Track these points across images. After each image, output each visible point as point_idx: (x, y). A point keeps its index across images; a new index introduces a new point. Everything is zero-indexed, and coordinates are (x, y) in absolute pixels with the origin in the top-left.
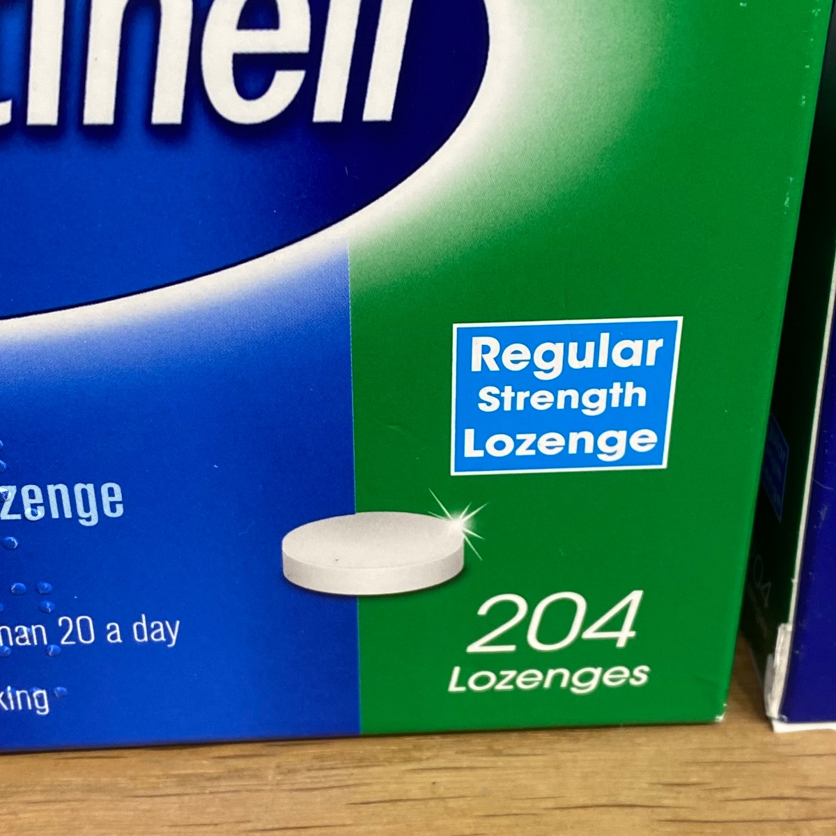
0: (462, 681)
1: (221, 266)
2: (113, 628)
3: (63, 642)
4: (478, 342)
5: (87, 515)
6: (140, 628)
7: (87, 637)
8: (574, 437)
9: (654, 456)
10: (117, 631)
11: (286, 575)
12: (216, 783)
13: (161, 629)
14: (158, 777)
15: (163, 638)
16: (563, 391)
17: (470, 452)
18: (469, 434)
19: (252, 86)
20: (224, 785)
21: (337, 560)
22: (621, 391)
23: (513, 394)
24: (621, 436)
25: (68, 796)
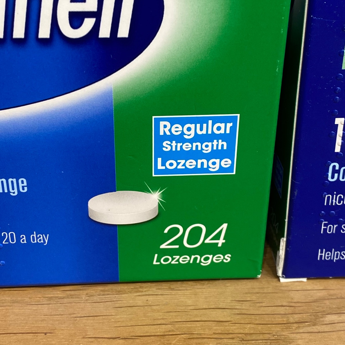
0: (158, 260)
1: (65, 93)
2: (23, 237)
3: (4, 243)
4: (162, 123)
5: (13, 191)
6: (33, 237)
7: (13, 241)
8: (200, 161)
9: (230, 169)
10: (25, 238)
11: (90, 216)
12: (62, 300)
13: (42, 238)
14: (40, 298)
15: (42, 241)
16: (195, 143)
17: (160, 167)
18: (160, 160)
19: (76, 24)
20: (66, 300)
21: (109, 210)
22: (217, 143)
23: (176, 144)
24: (217, 161)
25: (5, 305)
